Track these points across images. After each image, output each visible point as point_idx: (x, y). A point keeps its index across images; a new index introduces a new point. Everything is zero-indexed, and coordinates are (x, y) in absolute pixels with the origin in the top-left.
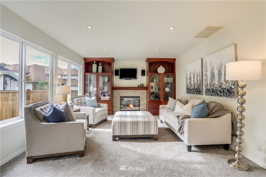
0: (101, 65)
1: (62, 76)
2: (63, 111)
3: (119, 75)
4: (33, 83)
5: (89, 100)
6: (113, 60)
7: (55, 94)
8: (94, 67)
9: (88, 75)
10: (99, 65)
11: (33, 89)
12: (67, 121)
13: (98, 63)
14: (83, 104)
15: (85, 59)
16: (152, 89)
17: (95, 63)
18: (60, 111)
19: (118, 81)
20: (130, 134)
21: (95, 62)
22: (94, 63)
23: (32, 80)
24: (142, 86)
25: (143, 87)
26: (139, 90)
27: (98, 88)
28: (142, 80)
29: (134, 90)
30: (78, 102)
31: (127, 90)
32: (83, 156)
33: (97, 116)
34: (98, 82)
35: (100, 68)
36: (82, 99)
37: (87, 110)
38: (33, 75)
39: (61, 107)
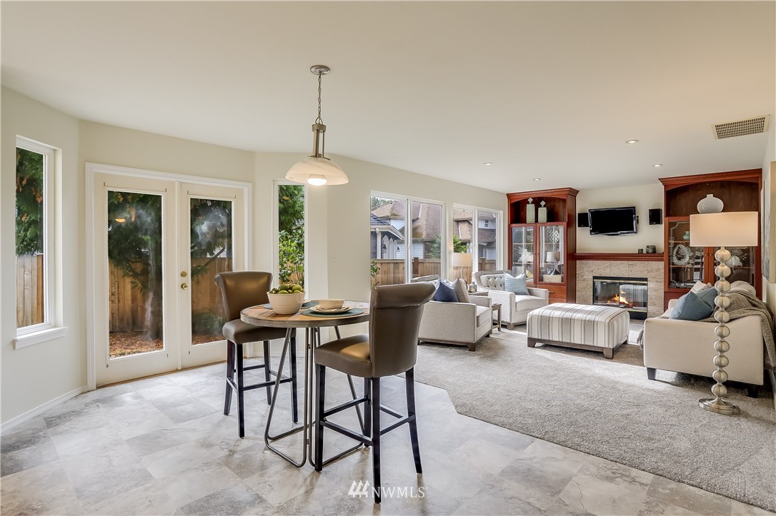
0: (545, 206)
1: (487, 221)
2: (453, 288)
3: (587, 226)
4: (424, 242)
5: (510, 280)
6: (573, 193)
7: (450, 267)
8: (530, 209)
9: (517, 228)
10: (540, 206)
11: (426, 257)
12: (456, 302)
13: (537, 202)
14: (498, 286)
15: (509, 195)
16: (679, 259)
17: (532, 203)
18: (447, 288)
19: (587, 240)
20: (557, 340)
21: (530, 200)
22: (528, 203)
23: (422, 234)
24: (650, 251)
25: (654, 254)
26: (647, 262)
27: (538, 256)
28: (649, 235)
29: (631, 262)
30: (488, 282)
31: (613, 262)
32: (474, 351)
33: (518, 309)
34: (538, 244)
35: (543, 212)
36: (497, 277)
37: (500, 297)
38: (425, 223)
39: (451, 284)
